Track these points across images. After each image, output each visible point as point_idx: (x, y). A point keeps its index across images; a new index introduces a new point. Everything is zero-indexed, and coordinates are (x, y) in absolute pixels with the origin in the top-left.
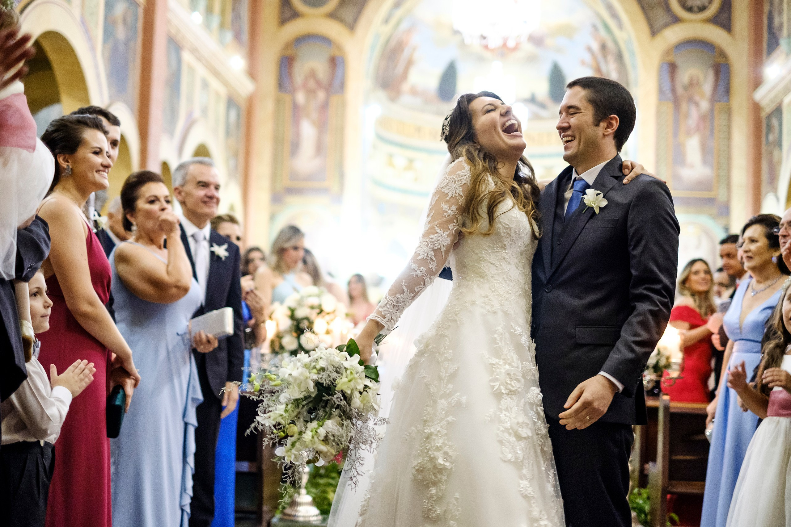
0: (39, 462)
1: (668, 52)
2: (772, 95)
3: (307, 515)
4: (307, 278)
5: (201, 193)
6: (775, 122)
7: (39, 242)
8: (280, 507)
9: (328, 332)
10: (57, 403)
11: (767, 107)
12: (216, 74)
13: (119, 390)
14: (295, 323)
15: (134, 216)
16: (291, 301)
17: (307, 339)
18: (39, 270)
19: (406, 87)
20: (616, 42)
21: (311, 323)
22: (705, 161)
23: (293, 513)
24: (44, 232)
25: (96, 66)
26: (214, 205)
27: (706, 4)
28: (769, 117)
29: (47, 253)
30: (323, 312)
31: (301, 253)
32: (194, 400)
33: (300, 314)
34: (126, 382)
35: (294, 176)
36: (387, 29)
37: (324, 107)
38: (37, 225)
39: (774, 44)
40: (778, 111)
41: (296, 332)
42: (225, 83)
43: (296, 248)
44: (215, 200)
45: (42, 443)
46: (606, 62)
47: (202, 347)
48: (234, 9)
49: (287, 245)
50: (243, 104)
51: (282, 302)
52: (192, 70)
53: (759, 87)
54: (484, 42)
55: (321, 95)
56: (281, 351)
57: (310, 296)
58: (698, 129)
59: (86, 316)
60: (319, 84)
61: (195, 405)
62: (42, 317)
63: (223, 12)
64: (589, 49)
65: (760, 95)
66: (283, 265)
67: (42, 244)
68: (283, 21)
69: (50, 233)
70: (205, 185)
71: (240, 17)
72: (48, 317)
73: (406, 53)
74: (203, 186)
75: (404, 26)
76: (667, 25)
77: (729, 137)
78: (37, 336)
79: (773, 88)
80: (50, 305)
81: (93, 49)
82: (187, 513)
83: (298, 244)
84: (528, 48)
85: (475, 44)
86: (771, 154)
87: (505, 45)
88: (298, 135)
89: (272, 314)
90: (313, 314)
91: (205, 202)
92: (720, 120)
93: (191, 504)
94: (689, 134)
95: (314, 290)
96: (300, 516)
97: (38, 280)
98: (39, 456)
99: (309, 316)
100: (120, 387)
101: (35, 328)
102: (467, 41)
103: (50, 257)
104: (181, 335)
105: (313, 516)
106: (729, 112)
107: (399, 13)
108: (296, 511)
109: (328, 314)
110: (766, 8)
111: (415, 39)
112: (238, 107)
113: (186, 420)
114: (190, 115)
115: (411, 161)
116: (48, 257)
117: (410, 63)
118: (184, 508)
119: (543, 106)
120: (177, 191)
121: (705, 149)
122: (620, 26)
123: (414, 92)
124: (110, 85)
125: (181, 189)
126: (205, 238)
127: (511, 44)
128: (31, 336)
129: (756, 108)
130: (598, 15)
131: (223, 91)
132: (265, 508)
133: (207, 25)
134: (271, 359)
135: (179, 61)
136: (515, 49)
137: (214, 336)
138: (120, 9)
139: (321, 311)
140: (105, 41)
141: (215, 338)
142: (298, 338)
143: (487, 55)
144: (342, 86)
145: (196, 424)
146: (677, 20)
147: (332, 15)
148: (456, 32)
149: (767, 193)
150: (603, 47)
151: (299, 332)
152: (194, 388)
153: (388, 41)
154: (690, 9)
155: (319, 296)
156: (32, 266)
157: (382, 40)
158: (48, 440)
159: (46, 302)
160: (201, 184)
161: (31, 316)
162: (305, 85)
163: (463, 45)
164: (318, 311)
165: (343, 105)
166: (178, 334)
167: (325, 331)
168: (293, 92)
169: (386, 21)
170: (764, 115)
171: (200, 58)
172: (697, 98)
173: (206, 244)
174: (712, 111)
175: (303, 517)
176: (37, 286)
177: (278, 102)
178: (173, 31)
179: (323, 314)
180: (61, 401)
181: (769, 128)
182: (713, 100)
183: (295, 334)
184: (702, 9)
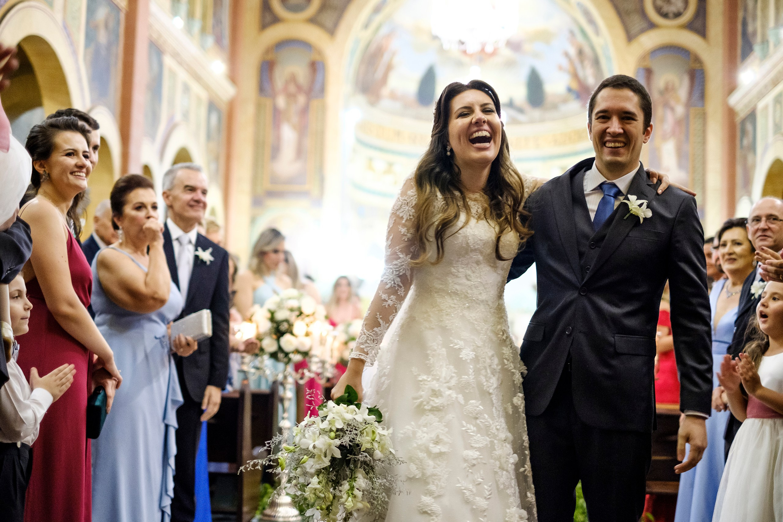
0: (16, 463)
1: (643, 58)
2: (746, 101)
3: (286, 515)
4: (287, 280)
5: (188, 197)
6: (749, 127)
7: (20, 245)
8: (260, 508)
9: (307, 335)
10: (33, 406)
11: (742, 112)
12: (198, 78)
13: (100, 391)
14: (275, 325)
15: (120, 219)
16: (271, 303)
17: (287, 341)
18: (20, 273)
19: (385, 91)
20: (593, 48)
21: (291, 325)
22: (680, 165)
23: (273, 514)
24: (25, 235)
25: (78, 70)
26: (201, 209)
27: (682, 10)
28: (743, 122)
29: (28, 255)
30: (302, 314)
31: (281, 256)
32: (174, 402)
33: (280, 316)
34: (107, 383)
35: (274, 180)
36: (367, 35)
37: (305, 111)
38: (18, 227)
39: (748, 49)
40: (752, 116)
41: (276, 334)
42: (206, 87)
43: (276, 251)
44: (201, 205)
45: (19, 445)
46: (583, 67)
47: (182, 350)
48: (215, 14)
49: (268, 248)
50: (224, 107)
51: (262, 305)
52: (173, 74)
53: (734, 92)
54: (462, 47)
55: (302, 99)
56: (261, 354)
57: (290, 298)
58: (673, 133)
59: (67, 317)
60: (299, 88)
61: (176, 408)
62: (22, 319)
63: (204, 17)
64: (567, 55)
65: (734, 100)
66: (263, 266)
67: (23, 247)
68: (264, 26)
69: (32, 235)
70: (192, 189)
71: (221, 22)
72: (28, 320)
73: (386, 58)
74: (190, 190)
75: (384, 31)
76: (643, 31)
77: (704, 142)
78: (16, 338)
79: (747, 94)
80: (30, 307)
81: (75, 53)
82: (168, 515)
83: (279, 248)
84: (506, 53)
85: (454, 49)
86: (745, 158)
87: (483, 50)
88: (278, 138)
89: (252, 316)
90: (292, 317)
91: (191, 206)
92: (695, 125)
93: (172, 506)
94: (665, 138)
95: (294, 292)
96: (279, 517)
97: (18, 283)
98: (16, 458)
99: (288, 318)
100: (102, 388)
101: (15, 331)
102: (446, 46)
103: (31, 259)
104: (160, 338)
105: (293, 517)
106: (704, 116)
107: (378, 18)
108: (276, 512)
109: (308, 316)
110: (740, 15)
111: (394, 44)
112: (219, 111)
113: (166, 422)
114: (171, 118)
115: (391, 165)
116: (29, 259)
117: (389, 68)
118: (164, 509)
119: (520, 110)
120: (165, 195)
121: (681, 154)
122: (597, 32)
123: (393, 96)
124: (92, 90)
125: (168, 193)
126: (190, 242)
127: (489, 49)
128: (10, 338)
129: (731, 113)
130: (576, 21)
131: (204, 95)
132: (245, 509)
133: (188, 30)
134: (251, 361)
135: (161, 65)
136: (494, 53)
137: (193, 338)
138: (102, 13)
139: (301, 313)
140: (87, 46)
141: (195, 341)
142: (278, 340)
143: (465, 59)
144: (322, 90)
145: (176, 426)
146: (652, 26)
147: (313, 21)
148: (435, 38)
149: (741, 197)
150: (580, 53)
151: (279, 334)
152: (174, 390)
153: (368, 46)
154: (665, 16)
155: (299, 298)
156: (12, 268)
157: (362, 45)
158: (25, 441)
159: (26, 304)
160: (188, 188)
161: (11, 318)
162: (285, 89)
163: (441, 50)
164: (297, 313)
165: (323, 109)
166: (156, 338)
167: (304, 333)
168: (273, 96)
169: (366, 26)
170: (738, 120)
171: (181, 63)
172: (672, 103)
173: (191, 248)
174: (687, 116)
175: (283, 517)
176: (18, 288)
177: (259, 107)
178: (155, 36)
179: (303, 316)
180: (39, 404)
181: (744, 132)
182: (689, 105)
183: (274, 337)
184: (678, 15)
